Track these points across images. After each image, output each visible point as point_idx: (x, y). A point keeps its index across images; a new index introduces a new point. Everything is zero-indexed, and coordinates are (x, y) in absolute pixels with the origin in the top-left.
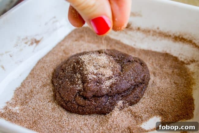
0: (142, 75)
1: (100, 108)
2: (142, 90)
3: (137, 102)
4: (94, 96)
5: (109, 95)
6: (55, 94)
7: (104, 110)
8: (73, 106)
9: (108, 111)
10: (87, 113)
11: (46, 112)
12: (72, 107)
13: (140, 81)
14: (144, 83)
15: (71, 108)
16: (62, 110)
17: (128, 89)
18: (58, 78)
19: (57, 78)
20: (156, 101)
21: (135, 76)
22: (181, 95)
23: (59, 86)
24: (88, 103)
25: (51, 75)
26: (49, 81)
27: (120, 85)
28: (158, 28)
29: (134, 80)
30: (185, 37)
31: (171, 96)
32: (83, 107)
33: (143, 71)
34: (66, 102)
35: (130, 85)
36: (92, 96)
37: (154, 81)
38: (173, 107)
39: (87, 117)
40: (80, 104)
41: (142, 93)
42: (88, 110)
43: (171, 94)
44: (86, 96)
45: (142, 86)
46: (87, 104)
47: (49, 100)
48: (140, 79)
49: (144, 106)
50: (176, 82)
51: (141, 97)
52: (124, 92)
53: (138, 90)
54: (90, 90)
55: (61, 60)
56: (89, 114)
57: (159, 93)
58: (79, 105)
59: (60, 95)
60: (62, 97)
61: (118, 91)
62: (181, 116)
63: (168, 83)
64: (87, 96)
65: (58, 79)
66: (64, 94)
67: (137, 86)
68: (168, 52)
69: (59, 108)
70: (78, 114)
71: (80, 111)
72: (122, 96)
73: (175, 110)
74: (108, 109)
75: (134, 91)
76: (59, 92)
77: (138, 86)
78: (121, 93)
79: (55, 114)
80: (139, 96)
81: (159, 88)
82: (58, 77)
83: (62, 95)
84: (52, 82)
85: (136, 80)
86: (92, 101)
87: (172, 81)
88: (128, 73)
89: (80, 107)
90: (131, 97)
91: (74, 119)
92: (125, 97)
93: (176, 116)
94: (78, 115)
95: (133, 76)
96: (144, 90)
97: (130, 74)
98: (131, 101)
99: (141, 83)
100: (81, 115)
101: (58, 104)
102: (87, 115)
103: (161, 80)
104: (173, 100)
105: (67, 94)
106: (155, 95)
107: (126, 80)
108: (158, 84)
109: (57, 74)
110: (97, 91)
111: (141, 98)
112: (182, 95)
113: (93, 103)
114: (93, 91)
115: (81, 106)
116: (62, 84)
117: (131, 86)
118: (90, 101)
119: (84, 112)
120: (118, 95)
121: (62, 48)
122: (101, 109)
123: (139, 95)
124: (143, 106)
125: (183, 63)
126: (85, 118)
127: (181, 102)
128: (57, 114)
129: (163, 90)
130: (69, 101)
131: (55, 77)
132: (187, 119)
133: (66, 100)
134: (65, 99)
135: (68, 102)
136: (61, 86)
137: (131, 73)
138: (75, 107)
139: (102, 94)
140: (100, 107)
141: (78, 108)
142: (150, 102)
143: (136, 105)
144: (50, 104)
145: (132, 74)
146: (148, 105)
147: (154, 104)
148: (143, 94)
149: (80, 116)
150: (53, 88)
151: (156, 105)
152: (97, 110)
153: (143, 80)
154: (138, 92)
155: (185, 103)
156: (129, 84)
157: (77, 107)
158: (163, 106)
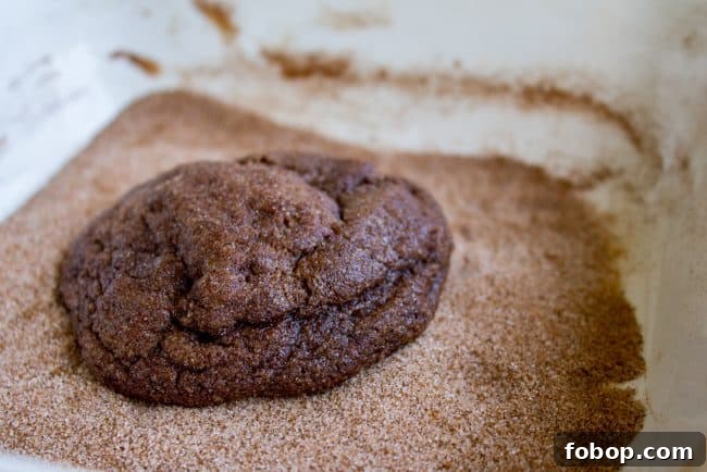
0: (425, 229)
1: (272, 371)
2: (430, 284)
3: (416, 333)
4: (242, 324)
5: (303, 312)
6: (76, 341)
7: (289, 375)
8: (157, 373)
9: (304, 377)
10: (218, 399)
11: (46, 414)
12: (154, 378)
13: (420, 251)
14: (434, 261)
15: (151, 382)
16: (112, 400)
17: (377, 285)
18: (83, 277)
19: (79, 278)
20: (491, 325)
21: (398, 232)
22: (580, 299)
23: (91, 306)
24: (218, 355)
25: (52, 271)
26: (47, 297)
27: (344, 271)
28: (457, 64)
29: (394, 249)
30: (564, 85)
31: (543, 303)
32: (200, 372)
33: (425, 214)
34: (128, 364)
35: (381, 269)
36: (233, 322)
37: (471, 257)
38: (559, 340)
39: (219, 414)
40: (186, 363)
41: (430, 300)
42: (223, 382)
43: (542, 298)
44: (206, 327)
45: (427, 272)
46: (215, 360)
47: (51, 368)
48: (416, 243)
49: (446, 348)
50: (553, 252)
51: (429, 313)
52: (362, 296)
53: (415, 287)
54: (221, 301)
55: (88, 213)
56: (229, 400)
57: (496, 297)
58: (181, 369)
59: (98, 339)
60: (106, 348)
61: (336, 294)
62: (594, 372)
63: (522, 261)
64: (213, 323)
65: (82, 282)
66: (113, 332)
67: (407, 271)
68: (504, 149)
69: (99, 393)
70: (179, 405)
71: (189, 390)
72: (356, 314)
73: (570, 352)
74: (303, 371)
75: (402, 292)
76: (90, 328)
77: (412, 272)
78: (349, 303)
79: (84, 416)
80: (423, 310)
81: (491, 280)
82: (82, 273)
83: (105, 338)
84: (60, 298)
85: (404, 248)
86: (232, 344)
87: (539, 252)
88: (369, 223)
89: (186, 375)
90: (391, 315)
91: (167, 427)
92: (367, 315)
93: (575, 372)
94: (180, 409)
95: (389, 233)
96: (436, 286)
97: (378, 228)
98: (392, 331)
99: (424, 262)
100: (196, 410)
101: (91, 377)
102: (217, 404)
103: (496, 251)
104: (554, 317)
105: (125, 327)
106: (480, 306)
107: (363, 248)
108: (487, 268)
109: (76, 262)
110: (253, 302)
111: (430, 320)
112: (586, 298)
113: (242, 352)
114: (235, 304)
115: (190, 370)
116: (102, 293)
117: (387, 272)
118: (225, 346)
119: (204, 393)
120: (340, 310)
121: (89, 174)
122: (276, 375)
123: (421, 306)
124: (440, 349)
125: (565, 185)
126: (213, 418)
127: (587, 320)
128: (90, 419)
129: (509, 287)
130: (139, 357)
131: (69, 275)
132: (622, 381)
133: (126, 353)
134: (118, 353)
135: (133, 363)
136: (100, 303)
137: (380, 222)
138: (168, 380)
139: (274, 313)
140: (270, 367)
141: (178, 379)
142: (467, 331)
143: (415, 347)
144: (58, 381)
145: (386, 224)
146: (463, 343)
147: (484, 337)
148: (434, 302)
149: (188, 412)
150: (63, 319)
151: (490, 340)
152: (259, 381)
153: (431, 249)
154: (416, 293)
155: (602, 324)
156: (376, 265)
157: (173, 378)
158: (520, 341)
